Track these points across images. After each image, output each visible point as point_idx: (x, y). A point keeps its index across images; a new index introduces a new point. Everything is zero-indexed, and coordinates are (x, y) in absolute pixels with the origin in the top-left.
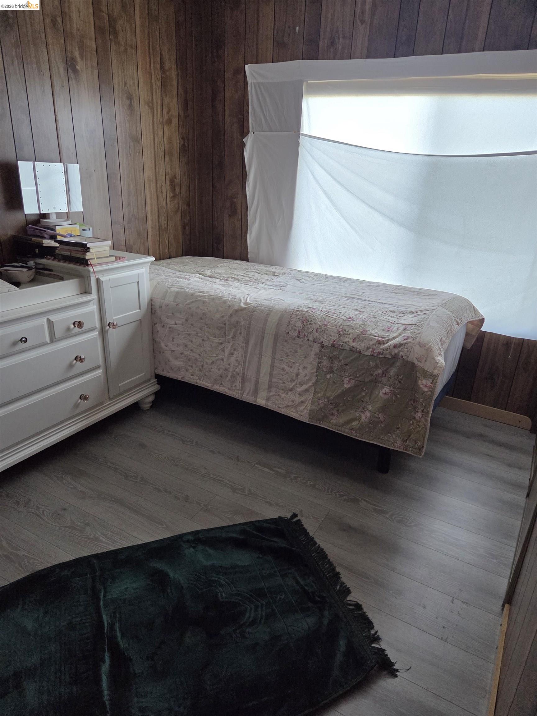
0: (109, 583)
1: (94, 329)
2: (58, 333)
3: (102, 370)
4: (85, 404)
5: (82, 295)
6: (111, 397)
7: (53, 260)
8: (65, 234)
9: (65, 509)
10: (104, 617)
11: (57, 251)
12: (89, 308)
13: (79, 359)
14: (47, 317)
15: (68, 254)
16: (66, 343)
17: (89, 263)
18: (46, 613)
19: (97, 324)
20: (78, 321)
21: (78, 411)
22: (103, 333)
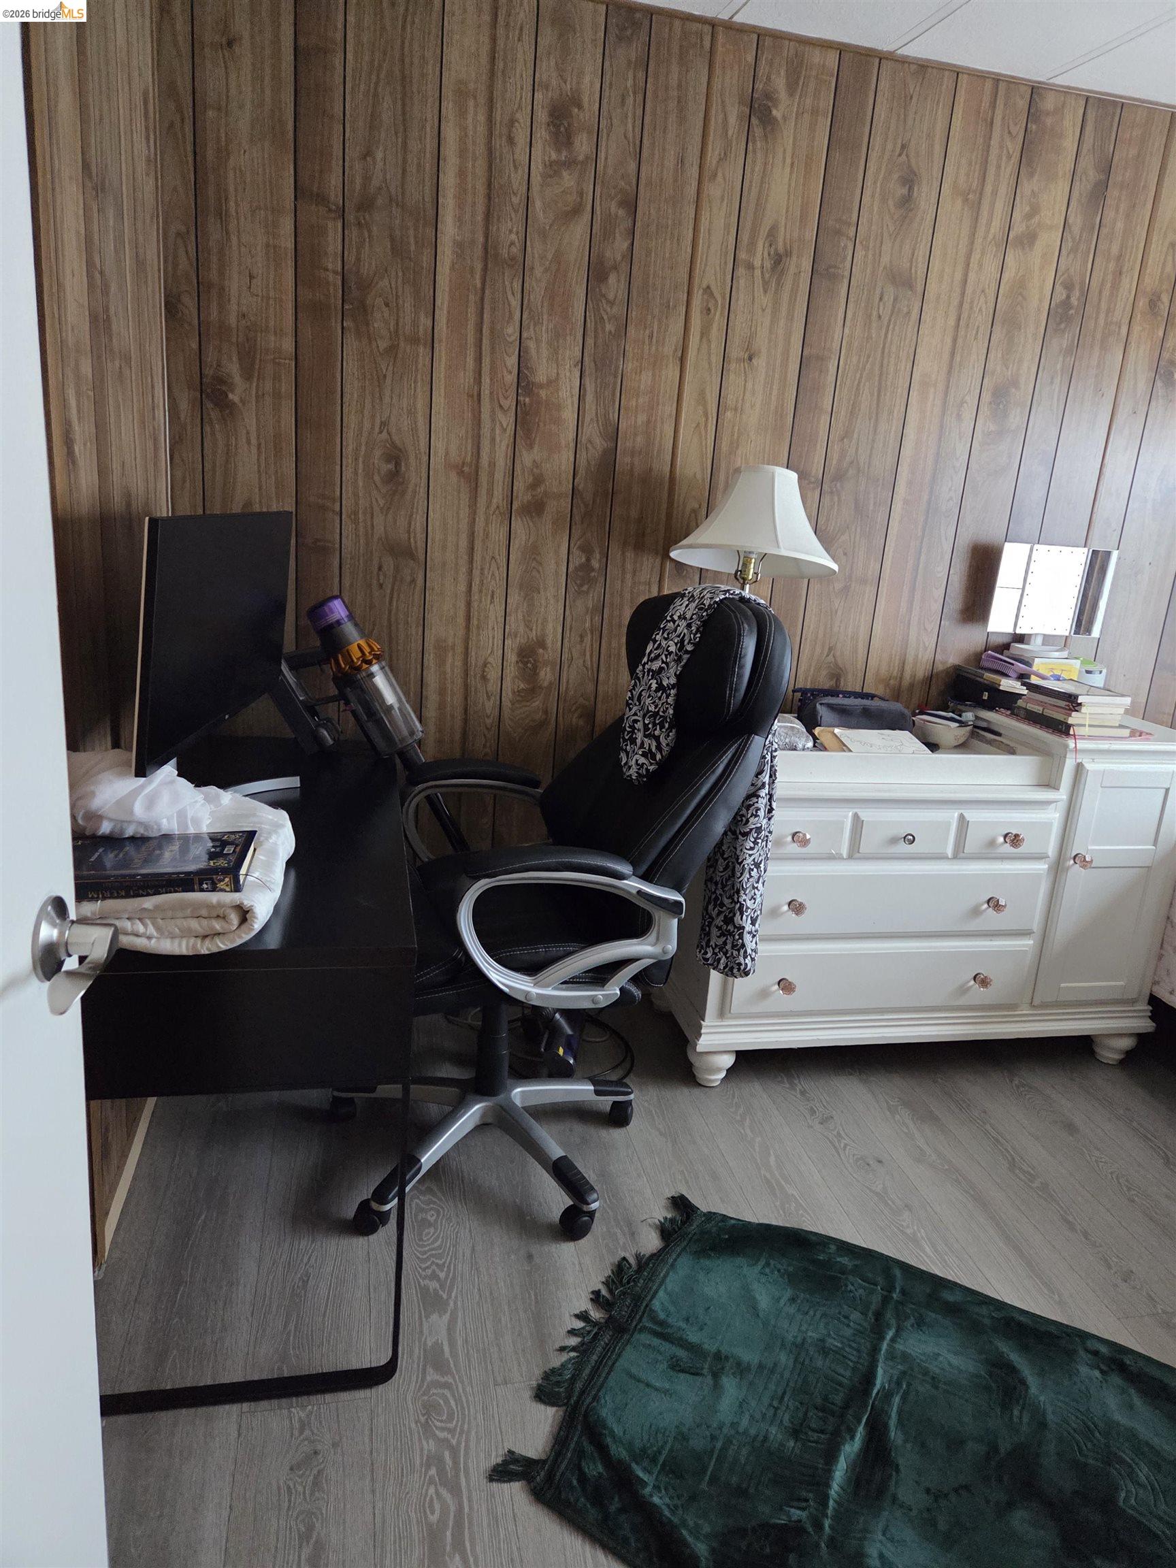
0: (908, 1324)
1: (1042, 858)
2: (971, 846)
3: (1031, 942)
4: (979, 994)
5: (1037, 788)
6: (1036, 1002)
7: (1007, 716)
8: (1048, 674)
9: (880, 1162)
10: (880, 1372)
11: (1020, 703)
12: (1043, 816)
13: (995, 904)
14: (961, 811)
15: (1038, 709)
16: (982, 867)
17: (1071, 732)
18: (793, 1300)
19: (1051, 850)
20: (1014, 833)
21: (963, 1001)
22: (1058, 869)
